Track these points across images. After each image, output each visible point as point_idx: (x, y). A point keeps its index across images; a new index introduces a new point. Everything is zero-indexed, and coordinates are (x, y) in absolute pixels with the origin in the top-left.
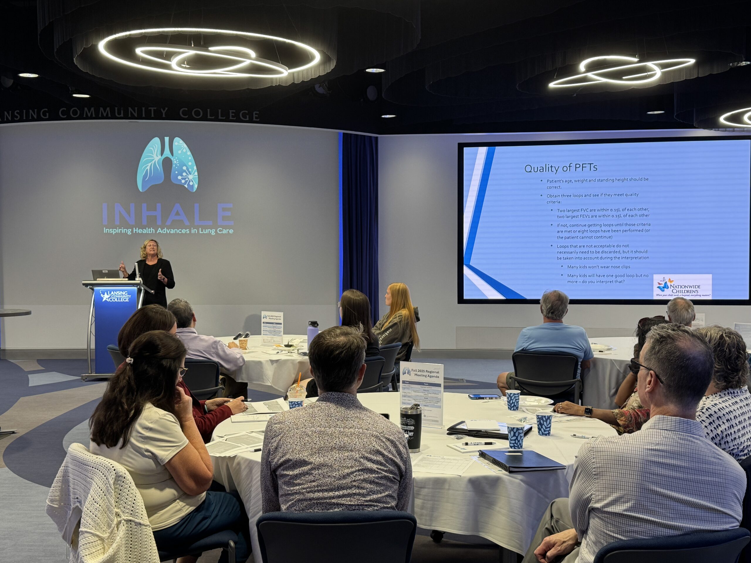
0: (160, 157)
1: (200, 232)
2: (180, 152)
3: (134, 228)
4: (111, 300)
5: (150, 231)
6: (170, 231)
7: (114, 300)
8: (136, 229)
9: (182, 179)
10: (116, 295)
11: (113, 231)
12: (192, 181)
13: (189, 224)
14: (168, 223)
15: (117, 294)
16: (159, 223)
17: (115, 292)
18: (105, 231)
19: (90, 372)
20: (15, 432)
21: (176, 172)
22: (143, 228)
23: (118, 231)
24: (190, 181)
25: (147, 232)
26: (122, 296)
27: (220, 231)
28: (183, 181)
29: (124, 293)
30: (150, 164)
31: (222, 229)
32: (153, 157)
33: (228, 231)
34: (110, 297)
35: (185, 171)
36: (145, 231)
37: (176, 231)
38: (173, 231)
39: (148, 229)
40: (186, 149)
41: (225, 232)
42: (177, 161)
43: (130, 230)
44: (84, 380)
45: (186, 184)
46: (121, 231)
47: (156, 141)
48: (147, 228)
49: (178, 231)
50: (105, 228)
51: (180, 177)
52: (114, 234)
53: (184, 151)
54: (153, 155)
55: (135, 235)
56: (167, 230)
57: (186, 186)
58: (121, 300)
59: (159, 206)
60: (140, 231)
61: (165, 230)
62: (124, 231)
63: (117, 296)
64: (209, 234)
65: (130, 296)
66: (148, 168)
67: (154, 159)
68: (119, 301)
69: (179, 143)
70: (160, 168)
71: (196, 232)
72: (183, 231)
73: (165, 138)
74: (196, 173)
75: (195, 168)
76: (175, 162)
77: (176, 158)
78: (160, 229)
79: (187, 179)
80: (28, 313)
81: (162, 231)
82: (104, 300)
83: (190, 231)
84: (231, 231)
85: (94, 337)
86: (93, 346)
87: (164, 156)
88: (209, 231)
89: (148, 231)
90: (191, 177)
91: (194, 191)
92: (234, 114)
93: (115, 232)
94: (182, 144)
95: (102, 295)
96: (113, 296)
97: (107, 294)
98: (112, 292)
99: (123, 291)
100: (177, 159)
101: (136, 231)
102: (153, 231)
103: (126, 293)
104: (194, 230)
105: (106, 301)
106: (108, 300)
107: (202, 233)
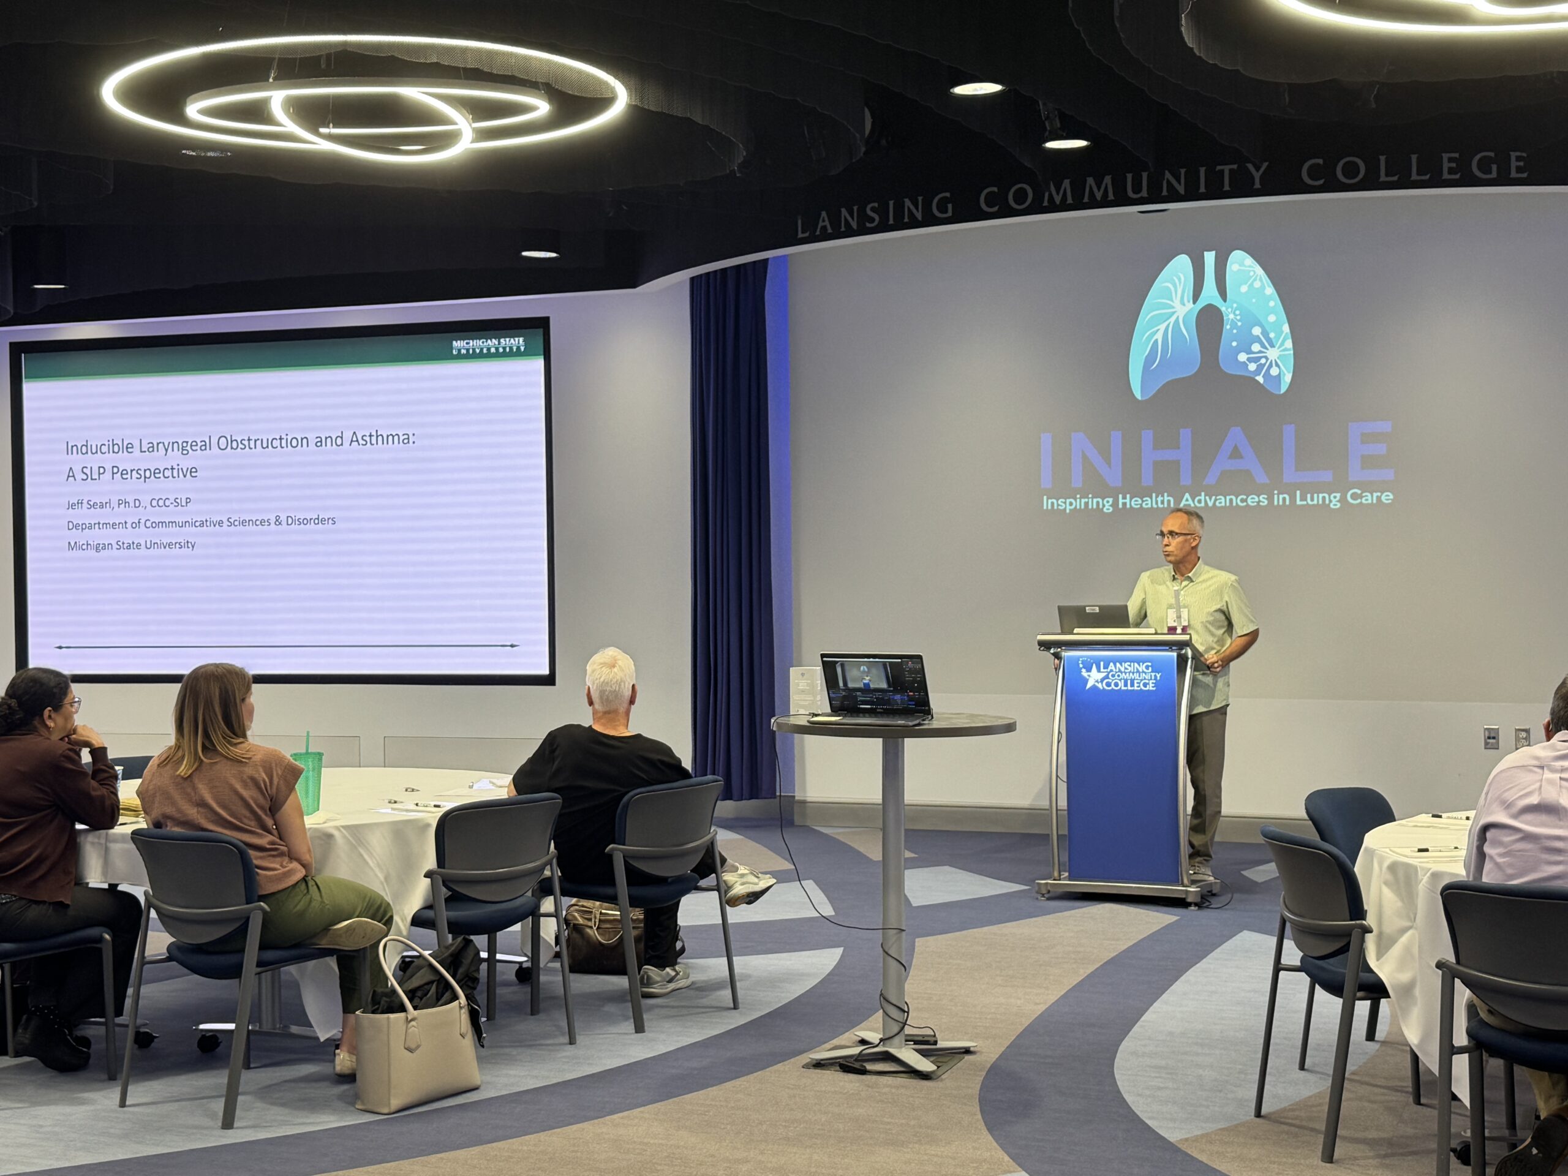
0: (1191, 305)
1: (1299, 502)
2: (1244, 289)
3: (1120, 496)
4: (1109, 684)
5: (1163, 502)
6: (1216, 500)
7: (1116, 685)
8: (1124, 498)
9: (1250, 360)
10: (1120, 671)
11: (1067, 505)
12: (1277, 365)
13: (1268, 481)
14: (1211, 479)
15: (1123, 669)
16: (1186, 479)
17: (1118, 665)
18: (1047, 503)
19: (1056, 874)
20: (972, 1049)
21: (1234, 344)
22: (1144, 493)
23: (1079, 503)
24: (1271, 366)
25: (1155, 506)
26: (1136, 676)
27: (1355, 496)
28: (1252, 367)
29: (1142, 668)
30: (1163, 327)
31: (1359, 492)
32: (1173, 307)
33: (1379, 498)
34: (1107, 677)
36: (1149, 502)
37: (1231, 500)
38: (1222, 501)
39: (1157, 497)
40: (1261, 280)
41: (1368, 499)
42: (1238, 312)
43: (1111, 500)
44: (1043, 895)
45: (1259, 375)
46: (1087, 504)
47: (1181, 266)
48: (1154, 495)
49: (1237, 501)
50: (1045, 497)
51: (1242, 357)
52: (1068, 511)
53: (1257, 284)
54: (1172, 301)
55: (1121, 513)
56: (1207, 498)
57: (1260, 379)
58: (1136, 685)
59: (1186, 435)
60: (1136, 503)
61: (1202, 498)
62: (1093, 503)
63: (1123, 676)
64: (1325, 506)
65: (1158, 676)
66: (1159, 336)
67: (1174, 313)
68: (1129, 688)
69: (1242, 264)
70: (1189, 334)
71: (1288, 502)
72: (1249, 500)
73: (1206, 253)
74: (1289, 344)
75: (1286, 328)
76: (1231, 316)
77: (1235, 305)
78: (1187, 495)
79: (1263, 361)
80: (1010, 728)
81: (1193, 501)
82: (1088, 686)
83: (1270, 499)
84: (1387, 497)
85: (1065, 784)
87: (1202, 302)
88: (1324, 498)
89: (1157, 503)
90: (1273, 354)
91: (1282, 391)
93: (1073, 507)
94: (1250, 266)
95: (1084, 673)
96: (1113, 676)
97: (1099, 670)
98: (1112, 664)
99: (1139, 661)
100: (1236, 309)
101: (1124, 504)
102: (1169, 501)
103: (1147, 667)
104: (1281, 497)
105: (1094, 687)
106: (1100, 686)
107: (1305, 503)
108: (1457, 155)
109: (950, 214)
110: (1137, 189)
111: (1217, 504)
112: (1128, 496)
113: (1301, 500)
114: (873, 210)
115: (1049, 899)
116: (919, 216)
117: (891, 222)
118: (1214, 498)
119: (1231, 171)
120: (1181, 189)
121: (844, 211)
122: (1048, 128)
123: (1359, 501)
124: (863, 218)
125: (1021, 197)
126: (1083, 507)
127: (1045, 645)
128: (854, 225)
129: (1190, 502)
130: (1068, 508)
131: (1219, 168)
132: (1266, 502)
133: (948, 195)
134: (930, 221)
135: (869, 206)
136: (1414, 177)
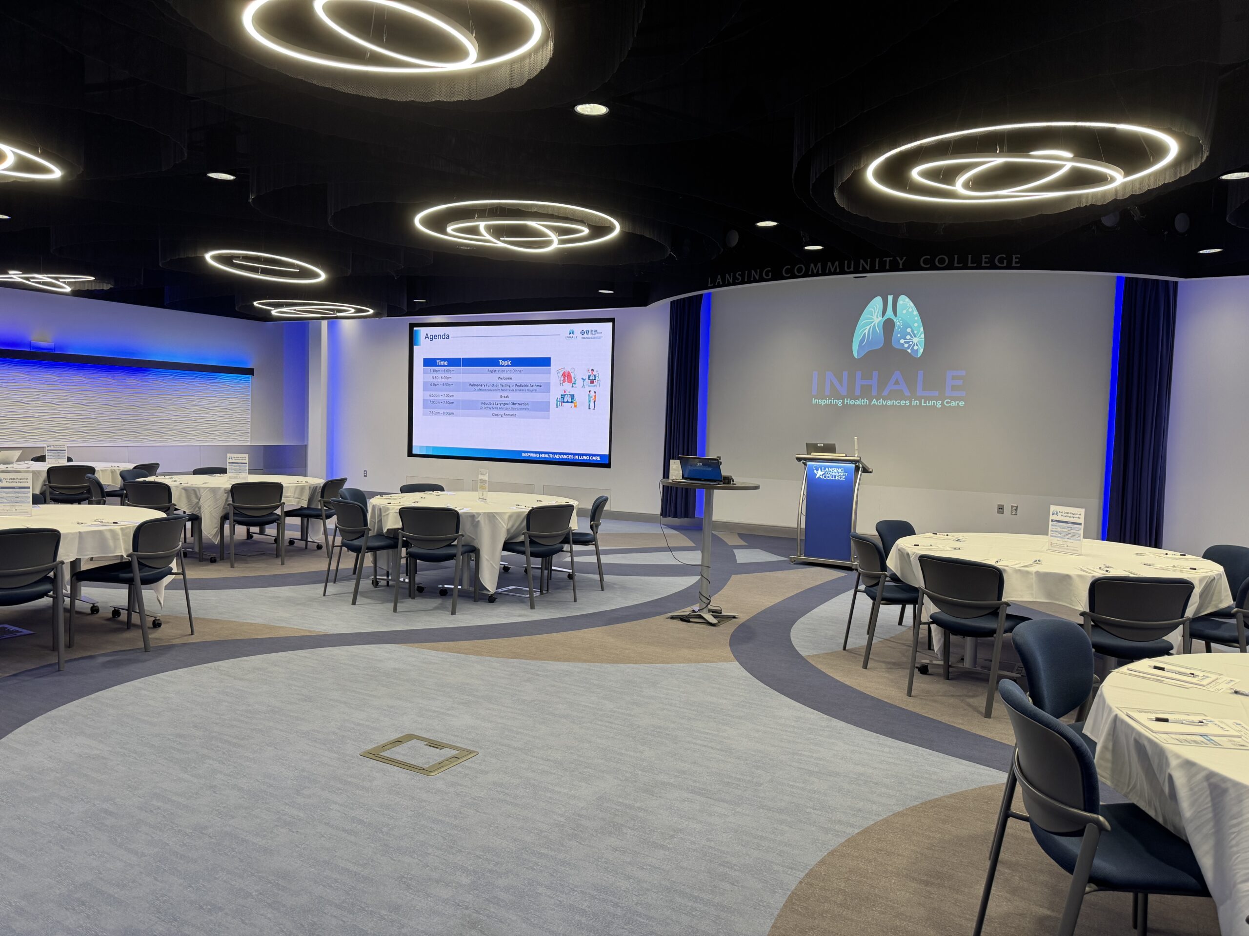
0: (881, 318)
1: (923, 404)
2: (904, 312)
3: (846, 399)
4: (825, 477)
5: (864, 402)
6: (887, 402)
7: (828, 477)
8: (847, 400)
9: (905, 342)
10: (830, 471)
11: (822, 402)
12: (917, 345)
13: (910, 395)
14: (885, 393)
15: (831, 471)
16: (874, 393)
17: (830, 469)
18: (814, 401)
19: (799, 554)
20: (736, 617)
21: (899, 335)
22: (856, 398)
23: (828, 402)
24: (914, 345)
25: (860, 404)
26: (837, 474)
27: (947, 403)
28: (906, 345)
29: (840, 470)
30: (868, 327)
31: (949, 401)
32: (873, 319)
33: (958, 404)
34: (825, 474)
35: (909, 334)
36: (858, 402)
37: (893, 402)
38: (889, 403)
39: (861, 400)
40: (912, 308)
41: (953, 404)
42: (901, 322)
43: (841, 401)
44: (792, 562)
45: (909, 349)
46: (831, 402)
47: (878, 301)
48: (860, 399)
49: (896, 403)
50: (813, 399)
51: (902, 341)
52: (823, 405)
53: (910, 310)
54: (873, 316)
55: (845, 406)
56: (883, 401)
57: (909, 351)
58: (837, 477)
59: (875, 374)
60: (852, 402)
61: (881, 401)
62: (834, 402)
63: (831, 473)
64: (934, 407)
65: (846, 474)
66: (866, 331)
67: (873, 321)
68: (834, 478)
69: (904, 301)
70: (879, 331)
71: (918, 404)
72: (901, 403)
73: (889, 296)
74: (923, 336)
75: (922, 329)
76: (898, 323)
77: (900, 319)
78: (874, 400)
79: (911, 343)
80: (757, 488)
81: (877, 402)
82: (817, 477)
83: (911, 403)
84: (962, 404)
85: (805, 517)
86: (803, 526)
87: (886, 317)
88: (934, 403)
89: (861, 403)
90: (915, 340)
91: (919, 356)
92: (987, 260)
93: (825, 403)
94: (908, 302)
95: (815, 472)
96: (827, 473)
97: (821, 471)
98: (827, 468)
99: (839, 467)
100: (901, 320)
101: (847, 403)
102: (866, 402)
103: (842, 470)
104: (915, 402)
105: (819, 477)
106: (821, 477)
107: (925, 405)
108: (989, 256)
109: (770, 277)
110: (849, 267)
111: (887, 404)
112: (849, 399)
113: (924, 403)
114: (739, 275)
115: (794, 564)
116: (757, 278)
117: (746, 280)
118: (886, 401)
119: (890, 260)
120: (868, 268)
121: (727, 276)
122: (804, 241)
123: (949, 405)
124: (735, 278)
125: (800, 270)
126: (829, 403)
127: (799, 459)
128: (731, 281)
129: (876, 403)
130: (823, 403)
131: (884, 259)
132: (909, 404)
133: (770, 269)
134: (762, 280)
135: (738, 273)
136: (970, 265)
